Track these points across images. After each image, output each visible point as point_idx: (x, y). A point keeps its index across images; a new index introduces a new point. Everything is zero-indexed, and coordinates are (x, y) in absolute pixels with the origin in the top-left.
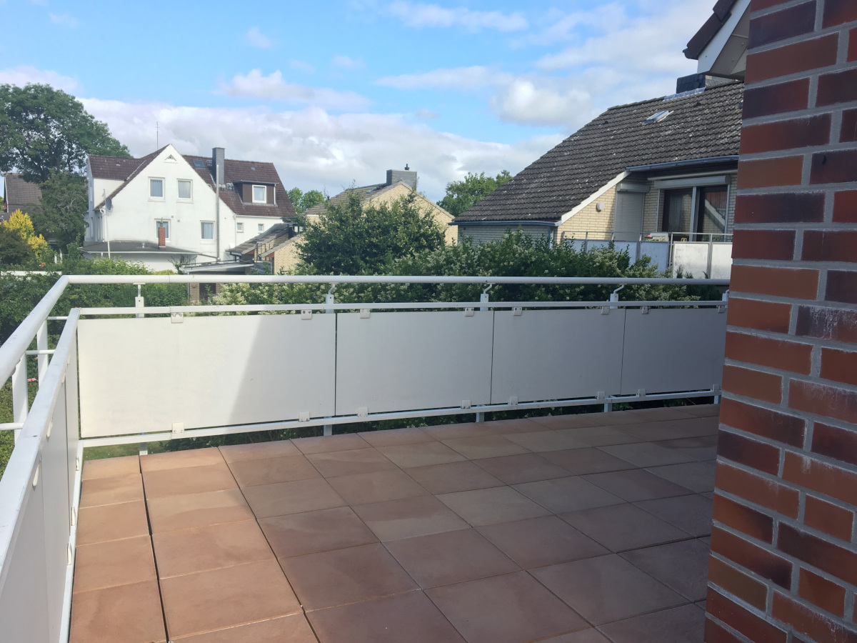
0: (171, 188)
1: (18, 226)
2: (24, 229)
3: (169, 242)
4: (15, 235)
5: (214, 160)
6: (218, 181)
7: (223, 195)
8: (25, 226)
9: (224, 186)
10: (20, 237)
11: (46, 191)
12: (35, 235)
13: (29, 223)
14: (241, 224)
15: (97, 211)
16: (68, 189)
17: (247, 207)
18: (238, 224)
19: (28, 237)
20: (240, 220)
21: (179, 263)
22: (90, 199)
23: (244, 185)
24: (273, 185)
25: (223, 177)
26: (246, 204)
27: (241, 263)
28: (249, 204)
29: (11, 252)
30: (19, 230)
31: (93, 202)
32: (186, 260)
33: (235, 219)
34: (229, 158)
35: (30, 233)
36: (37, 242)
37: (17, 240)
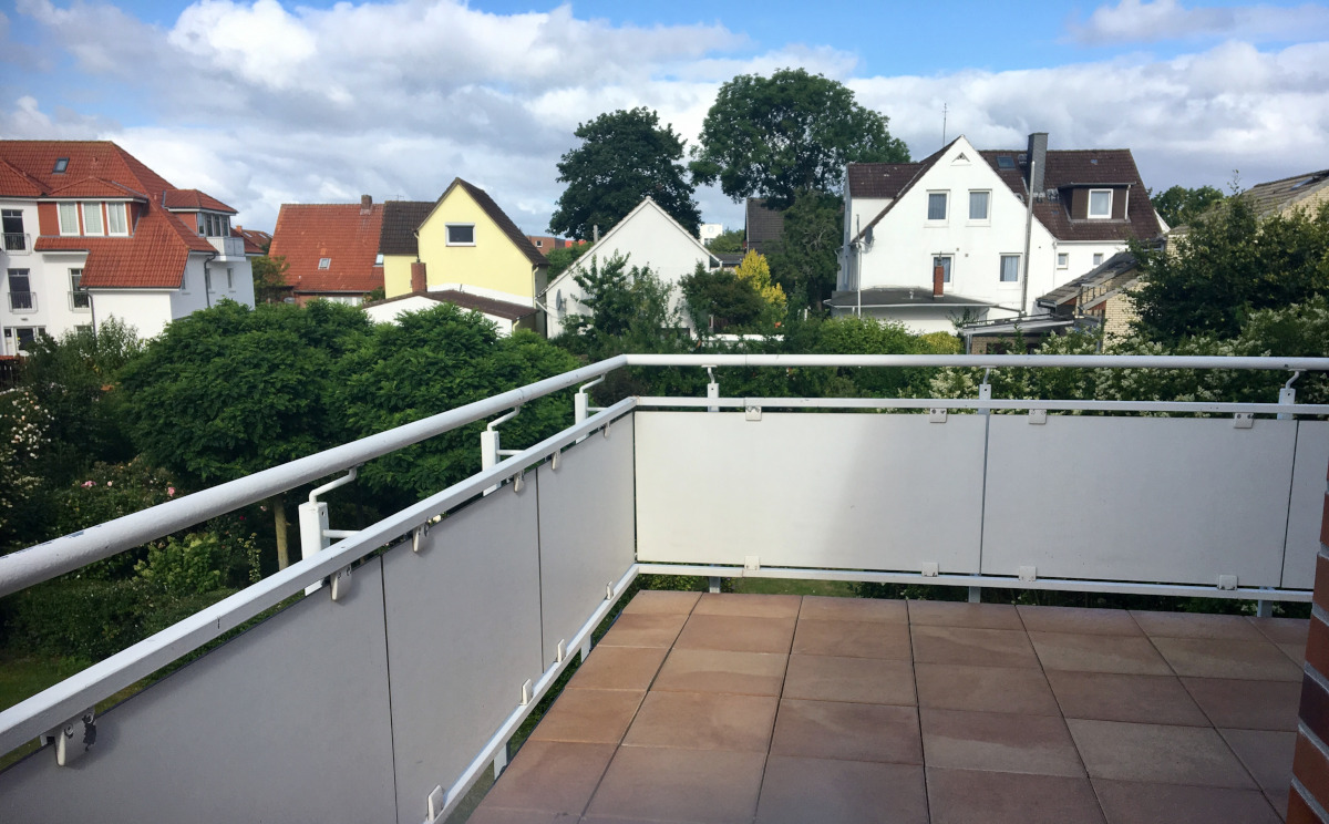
0: (958, 205)
1: (751, 274)
2: (758, 277)
3: (948, 288)
4: (745, 285)
5: (1029, 154)
6: (1032, 188)
7: (1039, 211)
8: (760, 272)
9: (1042, 195)
10: (751, 287)
11: (789, 222)
12: (771, 285)
13: (766, 268)
14: (1065, 255)
15: (853, 248)
16: (817, 217)
17: (1078, 226)
18: (1060, 255)
19: (763, 287)
20: (1063, 249)
21: (961, 321)
22: (846, 230)
23: (1075, 192)
24: (1125, 187)
25: (1041, 180)
26: (1077, 221)
27: (1055, 319)
28: (1082, 221)
29: (740, 309)
30: (751, 278)
31: (849, 234)
32: (972, 316)
33: (1055, 248)
34: (1056, 149)
35: (765, 282)
36: (773, 294)
37: (747, 292)
